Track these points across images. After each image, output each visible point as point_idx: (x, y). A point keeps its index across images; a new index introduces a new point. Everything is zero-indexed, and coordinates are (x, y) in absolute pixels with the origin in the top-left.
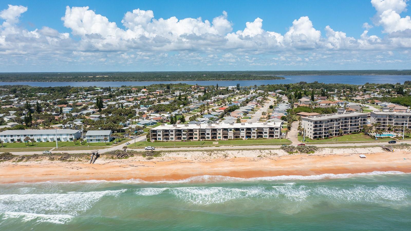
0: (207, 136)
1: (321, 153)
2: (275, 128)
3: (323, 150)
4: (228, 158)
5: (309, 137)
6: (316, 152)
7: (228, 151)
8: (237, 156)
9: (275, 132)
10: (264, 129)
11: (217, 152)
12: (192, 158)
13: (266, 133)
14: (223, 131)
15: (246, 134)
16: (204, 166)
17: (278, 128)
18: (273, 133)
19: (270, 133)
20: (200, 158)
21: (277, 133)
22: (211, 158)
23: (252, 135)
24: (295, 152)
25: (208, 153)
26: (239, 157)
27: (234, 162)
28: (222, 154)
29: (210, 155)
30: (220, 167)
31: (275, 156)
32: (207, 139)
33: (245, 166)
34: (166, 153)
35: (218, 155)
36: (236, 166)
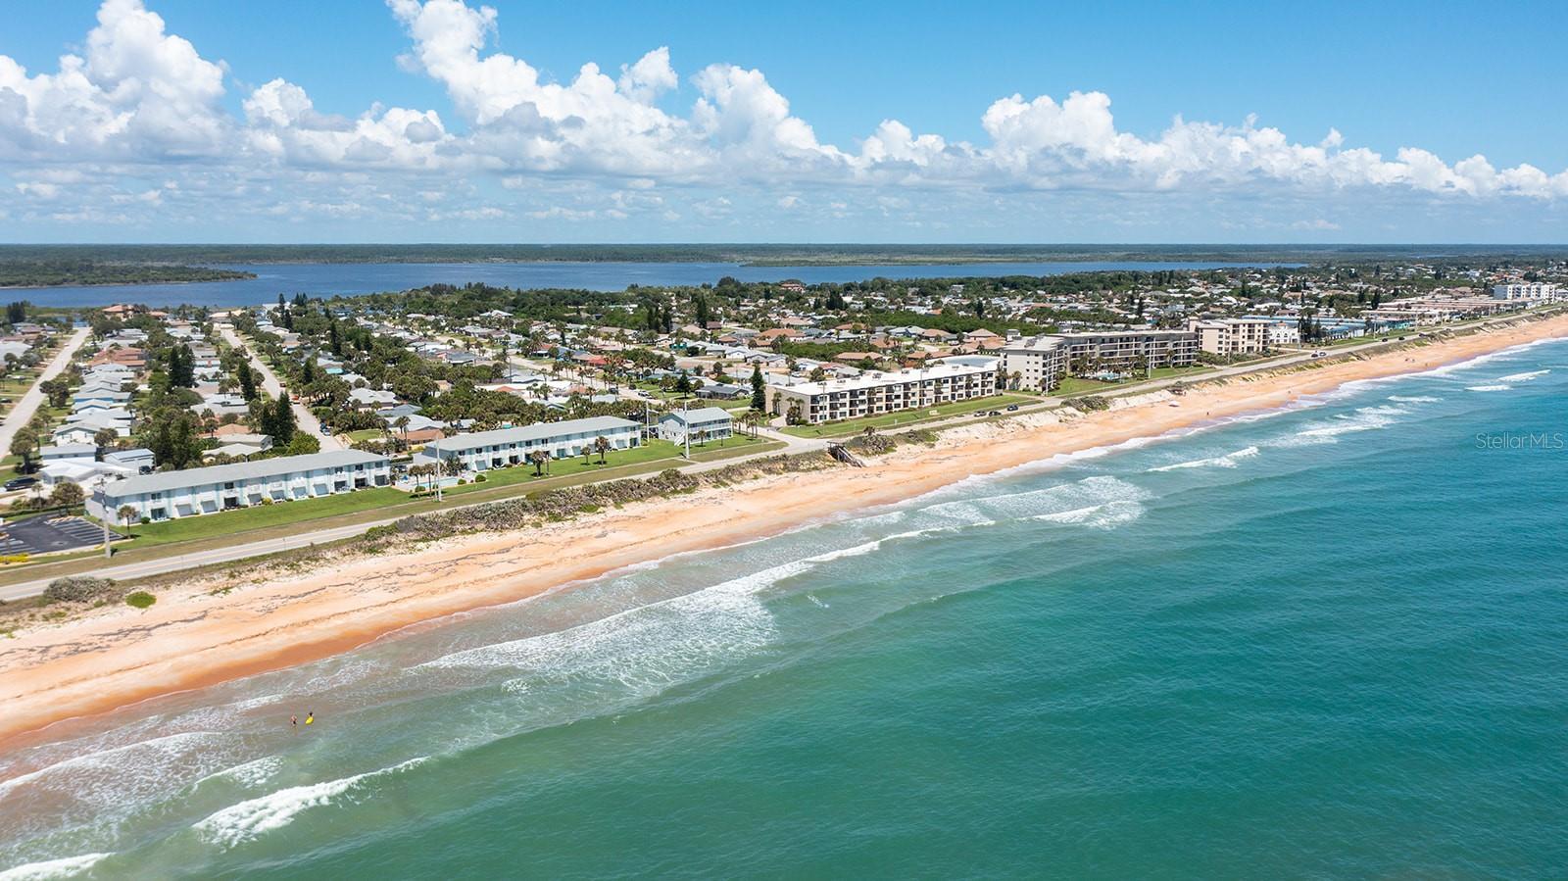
5: (1032, 389)
32: (894, 409)
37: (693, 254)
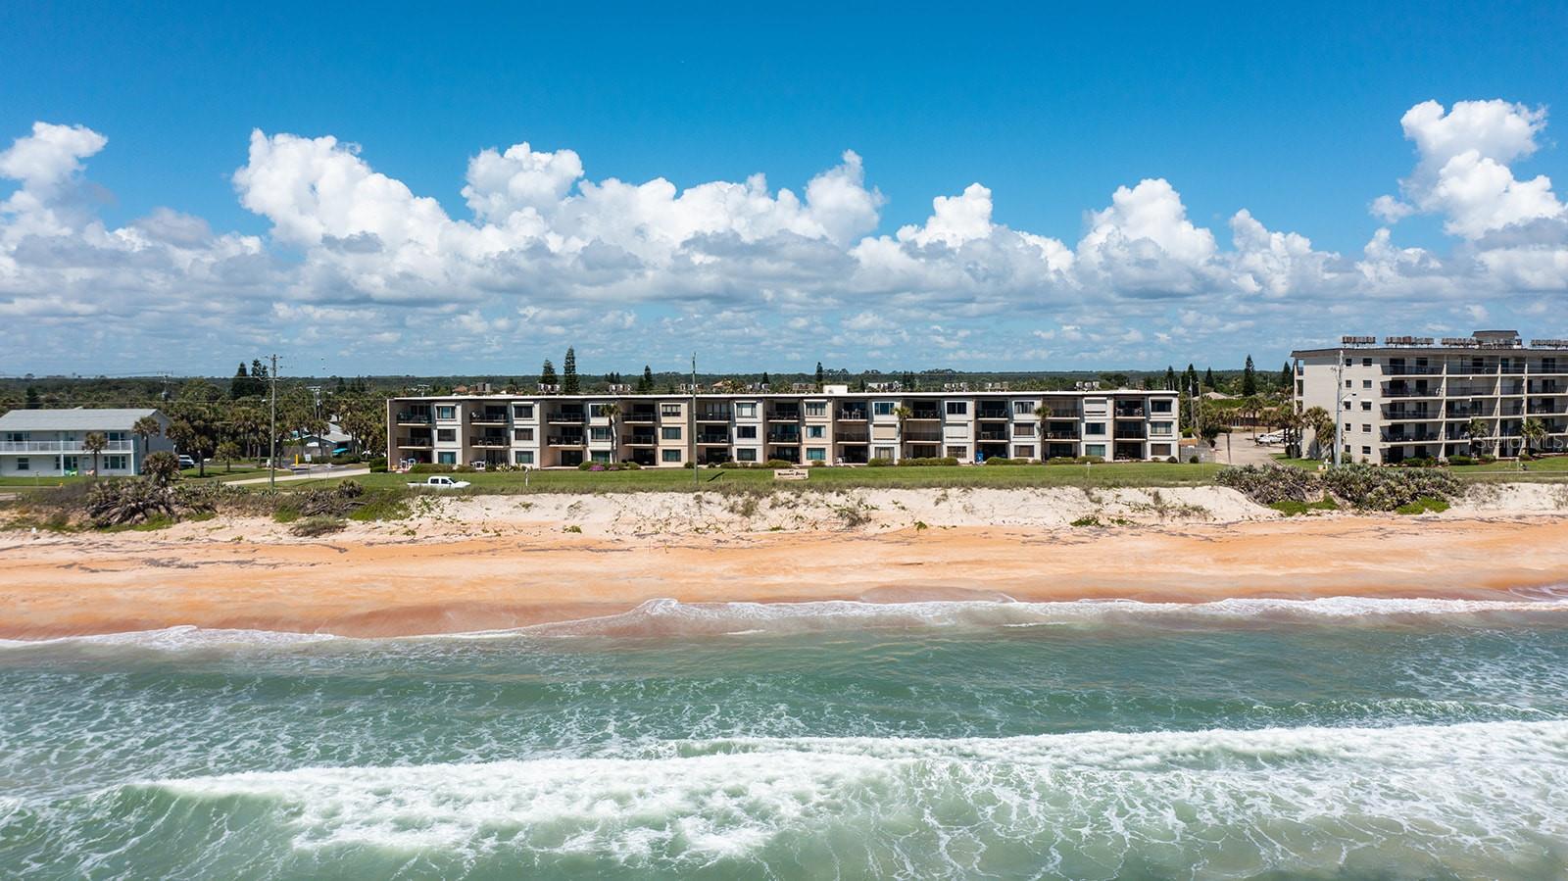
0: (739, 443)
1: (1493, 506)
2: (1153, 402)
3: (1504, 495)
4: (871, 529)
5: (1358, 456)
6: (1457, 504)
7: (868, 490)
8: (931, 522)
9: (1148, 426)
10: (1087, 407)
11: (793, 498)
12: (621, 528)
13: (1095, 429)
14: (837, 415)
15: (978, 436)
16: (692, 566)
17: (1170, 402)
18: (1137, 429)
19: (1121, 429)
20: (672, 529)
21: (1163, 430)
22: (749, 530)
23: (1016, 441)
24: (1318, 506)
25: (732, 499)
26: (948, 524)
27: (909, 543)
28: (826, 509)
29: (748, 511)
30: (807, 570)
31: (1192, 520)
32: (737, 463)
33: (997, 563)
34: (446, 500)
35: (800, 511)
36: (932, 565)
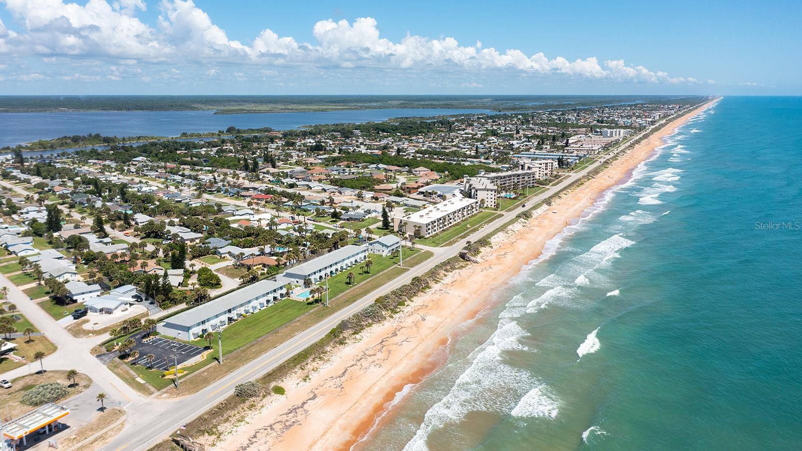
37: (181, 106)
